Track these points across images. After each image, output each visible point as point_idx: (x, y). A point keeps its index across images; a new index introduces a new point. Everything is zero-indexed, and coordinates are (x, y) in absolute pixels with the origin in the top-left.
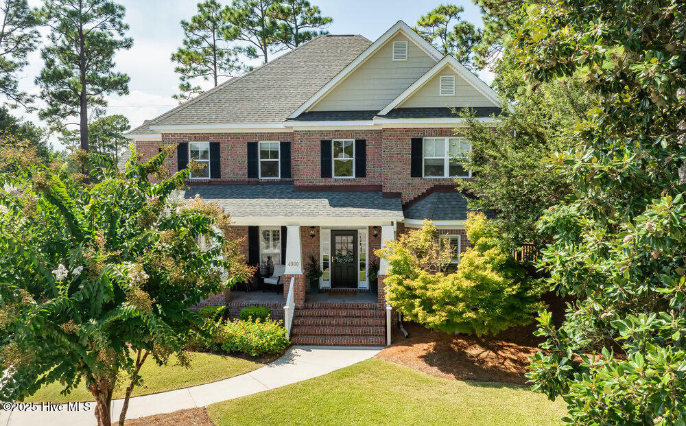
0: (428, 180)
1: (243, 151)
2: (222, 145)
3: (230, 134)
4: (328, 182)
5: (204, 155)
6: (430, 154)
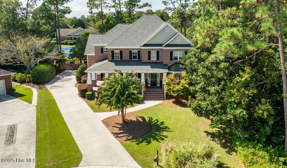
0: (174, 61)
1: (128, 53)
2: (123, 51)
3: (125, 49)
4: (150, 61)
5: (118, 54)
6: (174, 55)
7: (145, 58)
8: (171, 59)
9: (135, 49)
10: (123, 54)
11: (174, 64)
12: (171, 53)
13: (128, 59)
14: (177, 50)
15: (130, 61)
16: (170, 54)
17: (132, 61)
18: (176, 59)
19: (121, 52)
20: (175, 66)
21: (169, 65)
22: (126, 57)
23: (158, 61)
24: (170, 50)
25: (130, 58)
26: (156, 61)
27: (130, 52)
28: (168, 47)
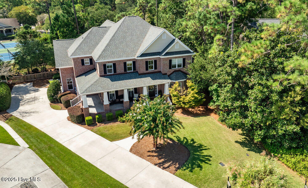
0: (173, 69)
1: (123, 65)
2: (116, 64)
3: (118, 61)
4: (148, 72)
5: (111, 67)
6: (173, 63)
7: (142, 69)
8: (170, 68)
9: (130, 60)
10: (117, 67)
11: (173, 72)
12: (170, 61)
13: (123, 71)
14: (176, 58)
15: (125, 73)
16: (168, 62)
17: (127, 73)
18: (175, 66)
19: (114, 65)
20: (174, 74)
21: (169, 74)
22: (120, 69)
23: (156, 70)
24: (168, 58)
25: (125, 70)
26: (154, 71)
27: (125, 64)
28: (168, 55)
